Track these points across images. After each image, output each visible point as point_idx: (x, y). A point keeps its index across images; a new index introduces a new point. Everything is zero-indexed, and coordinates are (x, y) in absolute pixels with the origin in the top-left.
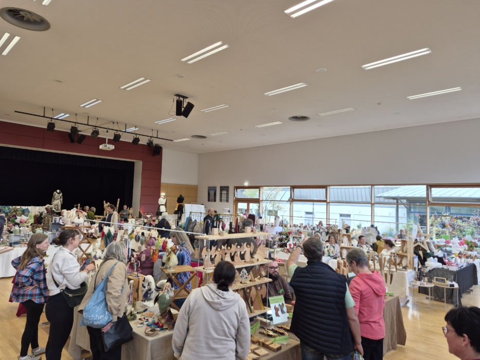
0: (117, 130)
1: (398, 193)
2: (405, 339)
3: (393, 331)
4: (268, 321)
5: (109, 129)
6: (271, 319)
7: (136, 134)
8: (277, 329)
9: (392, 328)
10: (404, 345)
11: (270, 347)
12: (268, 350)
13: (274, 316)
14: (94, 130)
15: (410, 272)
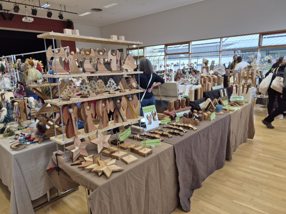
0: (33, 6)
1: (236, 46)
2: (254, 135)
3: (246, 129)
4: (142, 128)
5: (27, 5)
6: (145, 127)
7: (49, 9)
8: (149, 134)
9: (245, 127)
10: (252, 139)
11: (140, 152)
12: (138, 155)
13: (147, 124)
14: (15, 5)
15: (253, 89)
